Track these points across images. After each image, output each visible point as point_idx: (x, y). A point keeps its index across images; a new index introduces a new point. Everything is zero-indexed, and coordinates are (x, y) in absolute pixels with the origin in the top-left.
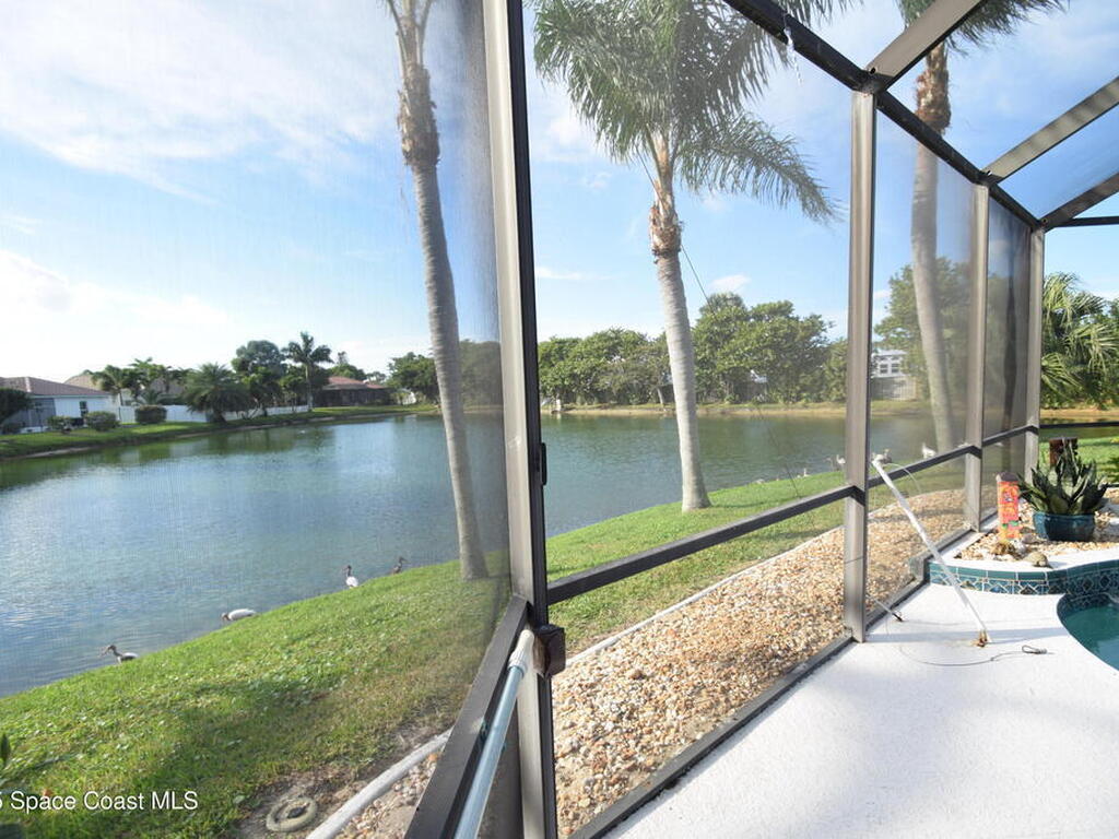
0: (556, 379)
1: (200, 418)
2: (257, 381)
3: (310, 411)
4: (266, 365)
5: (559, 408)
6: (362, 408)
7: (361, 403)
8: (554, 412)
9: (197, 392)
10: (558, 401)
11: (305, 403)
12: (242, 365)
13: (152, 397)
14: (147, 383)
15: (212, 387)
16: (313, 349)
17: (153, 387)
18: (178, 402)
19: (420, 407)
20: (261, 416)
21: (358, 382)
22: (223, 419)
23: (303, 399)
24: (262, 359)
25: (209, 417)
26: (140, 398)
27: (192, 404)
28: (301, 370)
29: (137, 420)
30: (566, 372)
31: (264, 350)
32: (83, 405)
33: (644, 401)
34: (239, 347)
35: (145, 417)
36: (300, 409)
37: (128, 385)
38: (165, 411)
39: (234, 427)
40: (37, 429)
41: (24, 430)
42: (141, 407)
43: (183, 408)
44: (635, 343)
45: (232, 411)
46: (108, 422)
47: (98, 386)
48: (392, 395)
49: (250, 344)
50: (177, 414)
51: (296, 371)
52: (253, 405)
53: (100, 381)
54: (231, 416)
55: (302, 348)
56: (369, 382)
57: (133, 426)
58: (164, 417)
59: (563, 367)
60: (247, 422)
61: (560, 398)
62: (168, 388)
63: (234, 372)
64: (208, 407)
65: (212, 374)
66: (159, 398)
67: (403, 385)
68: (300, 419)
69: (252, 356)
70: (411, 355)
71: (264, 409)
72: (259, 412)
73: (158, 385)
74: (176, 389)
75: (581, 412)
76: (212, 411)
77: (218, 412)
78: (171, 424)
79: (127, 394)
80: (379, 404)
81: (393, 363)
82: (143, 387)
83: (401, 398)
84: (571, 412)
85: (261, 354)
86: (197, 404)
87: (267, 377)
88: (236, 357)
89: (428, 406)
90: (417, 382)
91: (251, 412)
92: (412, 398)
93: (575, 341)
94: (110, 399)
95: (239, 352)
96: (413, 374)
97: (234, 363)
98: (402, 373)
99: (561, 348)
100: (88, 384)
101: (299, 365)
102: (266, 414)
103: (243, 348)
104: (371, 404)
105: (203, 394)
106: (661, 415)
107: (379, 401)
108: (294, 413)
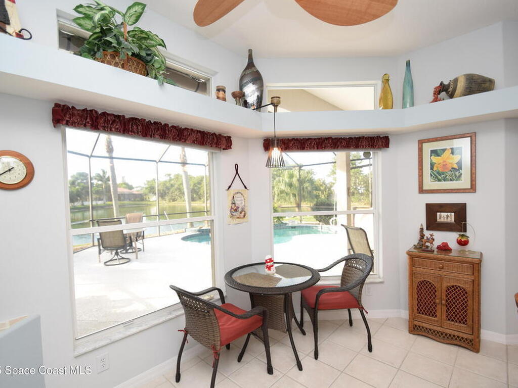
2: (79, 190)
3: (104, 203)
4: (84, 183)
6: (130, 203)
7: (130, 200)
11: (102, 200)
12: (73, 183)
16: (107, 176)
20: (81, 205)
21: (129, 191)
23: (101, 198)
24: (82, 180)
28: (101, 185)
31: (83, 176)
34: (71, 175)
36: (100, 203)
48: (145, 197)
49: (77, 174)
51: (98, 186)
52: (77, 201)
55: (102, 175)
56: (135, 191)
67: (150, 192)
69: (77, 179)
70: (154, 180)
71: (82, 202)
72: (80, 203)
80: (138, 201)
81: (146, 182)
83: (149, 198)
85: (82, 178)
87: (83, 188)
89: (161, 202)
91: (76, 204)
92: (153, 198)
95: (72, 177)
96: (154, 188)
98: (150, 187)
101: (100, 183)
102: (83, 205)
103: (74, 175)
104: (135, 201)
107: (138, 199)
108: (97, 204)
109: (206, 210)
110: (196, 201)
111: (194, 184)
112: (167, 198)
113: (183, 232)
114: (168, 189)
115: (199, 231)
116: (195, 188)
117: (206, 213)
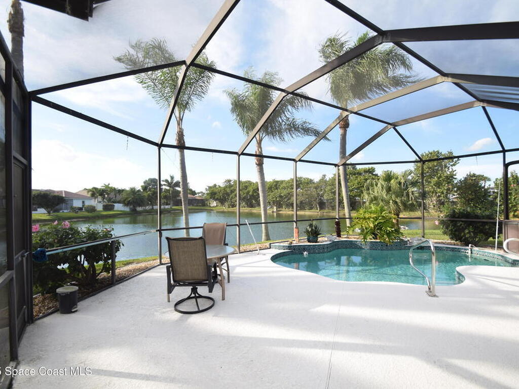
0: (273, 198)
1: (127, 209)
2: (151, 195)
3: (171, 208)
4: (154, 189)
5: (275, 210)
6: (194, 207)
7: (193, 205)
8: (273, 212)
9: (127, 198)
10: (275, 207)
11: (169, 204)
12: (145, 188)
13: (109, 200)
14: (108, 194)
15: (133, 197)
16: (174, 182)
17: (110, 196)
18: (119, 202)
19: (217, 208)
20: (151, 209)
21: (192, 196)
22: (136, 210)
24: (153, 186)
25: (130, 209)
26: (105, 200)
28: (169, 190)
29: (103, 209)
30: (277, 195)
32: (83, 202)
33: (311, 208)
34: (144, 180)
35: (106, 208)
36: (167, 207)
37: (101, 195)
38: (114, 206)
39: (140, 213)
40: (65, 211)
41: (61, 211)
42: (105, 204)
43: (121, 205)
44: (308, 183)
45: (140, 206)
46: (92, 209)
47: (89, 195)
48: (206, 202)
49: (149, 180)
50: (119, 207)
51: (167, 191)
52: (148, 205)
53: (90, 193)
54: (139, 209)
55: (170, 181)
56: (197, 197)
57: (101, 211)
58: (114, 208)
59: (277, 192)
60: (145, 211)
61: (276, 206)
62: (116, 196)
63: (142, 191)
64: (131, 205)
65: (133, 191)
66: (112, 200)
67: (211, 198)
68: (167, 211)
69: (149, 184)
70: (215, 185)
71: (153, 206)
72: (151, 207)
73: (112, 195)
74: (119, 198)
75: (284, 212)
76: (132, 207)
77: (134, 207)
78: (115, 211)
79: (100, 199)
80: (200, 206)
81: (208, 188)
82: (106, 196)
83: (210, 204)
84: (280, 212)
85: (153, 184)
86: (126, 203)
87: (154, 193)
88: (143, 184)
89: (221, 207)
90: (216, 197)
91: (147, 207)
92: (214, 204)
93: (282, 182)
94: (94, 200)
95: (145, 183)
96: (215, 194)
97: (142, 186)
98: (211, 193)
99: (277, 184)
100: (85, 194)
101: (168, 188)
102: (153, 208)
103: (146, 181)
104: (197, 206)
105: (129, 200)
106: (318, 215)
107: (200, 204)
108: (165, 208)
109: (295, 220)
110: (255, 207)
111: (254, 190)
112: (226, 204)
113: (268, 248)
114: (228, 195)
115: (289, 247)
116: (255, 194)
117: (295, 224)
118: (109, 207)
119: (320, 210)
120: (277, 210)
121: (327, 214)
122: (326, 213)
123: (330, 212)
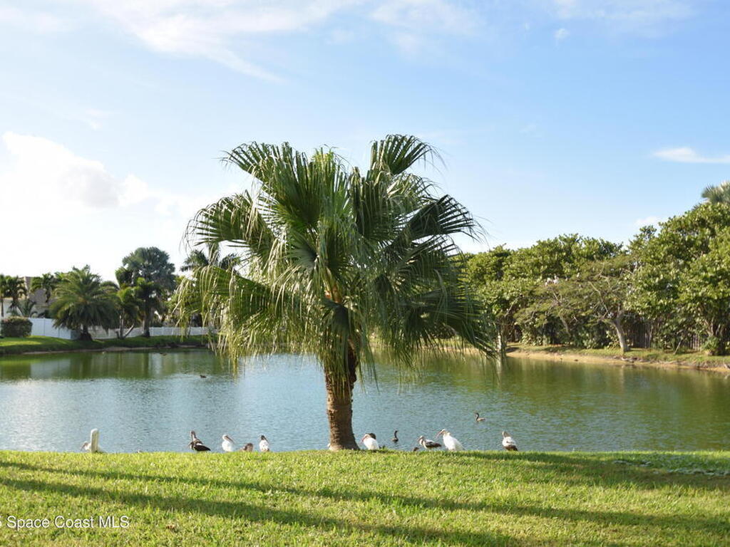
1: (65, 335)
2: (134, 295)
5: (500, 348)
9: (64, 304)
13: (26, 307)
15: (81, 299)
17: (32, 296)
18: (48, 314)
20: (142, 336)
22: (89, 337)
25: (74, 334)
26: (15, 308)
27: (57, 318)
29: (1, 332)
31: (152, 258)
33: (603, 342)
38: (31, 324)
39: (101, 346)
42: (11, 318)
43: (50, 322)
50: (43, 328)
52: (131, 322)
54: (99, 333)
58: (29, 331)
60: (121, 342)
64: (72, 322)
69: (137, 265)
71: (146, 327)
72: (140, 331)
76: (76, 327)
78: (35, 339)
86: (65, 320)
87: (146, 290)
88: (121, 266)
91: (129, 330)
95: (125, 261)
102: (147, 334)
105: (66, 308)
106: (619, 366)
118: (18, 328)
119: (627, 350)
120: (504, 345)
121: (647, 364)
122: (647, 359)
123: (656, 358)
